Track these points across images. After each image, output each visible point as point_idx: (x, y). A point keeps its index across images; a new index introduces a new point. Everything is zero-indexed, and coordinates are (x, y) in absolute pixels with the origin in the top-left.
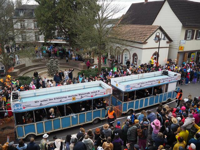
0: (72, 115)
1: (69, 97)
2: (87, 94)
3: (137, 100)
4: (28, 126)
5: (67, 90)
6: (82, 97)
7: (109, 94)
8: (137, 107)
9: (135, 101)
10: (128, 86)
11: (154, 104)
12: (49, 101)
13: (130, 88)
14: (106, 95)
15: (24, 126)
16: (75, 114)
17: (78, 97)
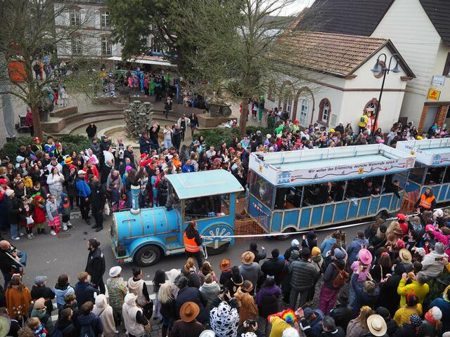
0: (353, 200)
1: (356, 167)
2: (381, 164)
3: (446, 184)
4: (290, 213)
5: (330, 157)
6: (372, 169)
7: (409, 167)
8: (442, 197)
9: (442, 186)
10: (437, 156)
12: (327, 172)
13: (440, 160)
14: (405, 169)
15: (286, 212)
16: (358, 199)
17: (368, 169)
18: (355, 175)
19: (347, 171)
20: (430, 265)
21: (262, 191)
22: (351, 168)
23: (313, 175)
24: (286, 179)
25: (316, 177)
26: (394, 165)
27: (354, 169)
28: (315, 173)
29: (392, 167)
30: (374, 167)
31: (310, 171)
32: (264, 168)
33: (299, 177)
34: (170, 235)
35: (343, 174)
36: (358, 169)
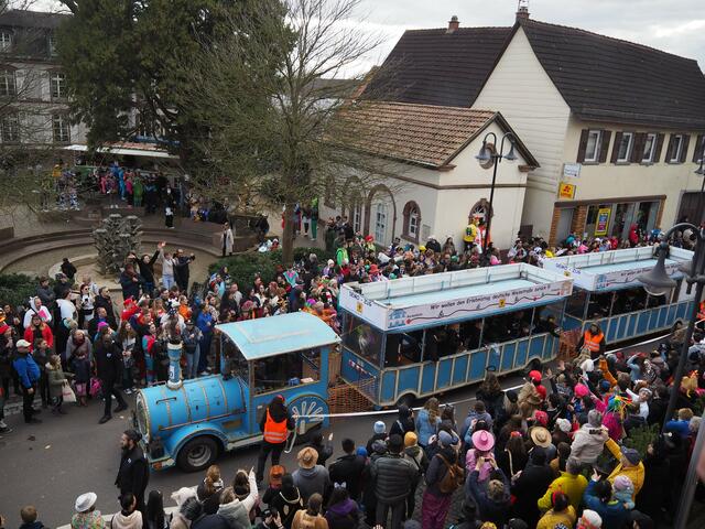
0: (493, 346)
1: (495, 297)
2: (528, 291)
3: (615, 316)
5: (453, 285)
6: (517, 300)
7: (566, 295)
8: (611, 338)
9: (610, 319)
10: (602, 278)
11: (648, 332)
13: (606, 283)
14: (560, 297)
15: (401, 370)
16: (499, 345)
17: (511, 299)
18: (494, 309)
19: (483, 304)
20: (585, 446)
21: (362, 341)
22: (488, 299)
23: (436, 312)
24: (400, 320)
25: (441, 315)
26: (545, 291)
27: (492, 301)
28: (440, 309)
29: (543, 295)
30: (520, 296)
31: (433, 307)
32: (365, 307)
33: (418, 316)
34: (232, 418)
35: (478, 308)
36: (498, 301)
